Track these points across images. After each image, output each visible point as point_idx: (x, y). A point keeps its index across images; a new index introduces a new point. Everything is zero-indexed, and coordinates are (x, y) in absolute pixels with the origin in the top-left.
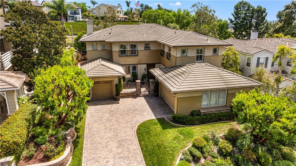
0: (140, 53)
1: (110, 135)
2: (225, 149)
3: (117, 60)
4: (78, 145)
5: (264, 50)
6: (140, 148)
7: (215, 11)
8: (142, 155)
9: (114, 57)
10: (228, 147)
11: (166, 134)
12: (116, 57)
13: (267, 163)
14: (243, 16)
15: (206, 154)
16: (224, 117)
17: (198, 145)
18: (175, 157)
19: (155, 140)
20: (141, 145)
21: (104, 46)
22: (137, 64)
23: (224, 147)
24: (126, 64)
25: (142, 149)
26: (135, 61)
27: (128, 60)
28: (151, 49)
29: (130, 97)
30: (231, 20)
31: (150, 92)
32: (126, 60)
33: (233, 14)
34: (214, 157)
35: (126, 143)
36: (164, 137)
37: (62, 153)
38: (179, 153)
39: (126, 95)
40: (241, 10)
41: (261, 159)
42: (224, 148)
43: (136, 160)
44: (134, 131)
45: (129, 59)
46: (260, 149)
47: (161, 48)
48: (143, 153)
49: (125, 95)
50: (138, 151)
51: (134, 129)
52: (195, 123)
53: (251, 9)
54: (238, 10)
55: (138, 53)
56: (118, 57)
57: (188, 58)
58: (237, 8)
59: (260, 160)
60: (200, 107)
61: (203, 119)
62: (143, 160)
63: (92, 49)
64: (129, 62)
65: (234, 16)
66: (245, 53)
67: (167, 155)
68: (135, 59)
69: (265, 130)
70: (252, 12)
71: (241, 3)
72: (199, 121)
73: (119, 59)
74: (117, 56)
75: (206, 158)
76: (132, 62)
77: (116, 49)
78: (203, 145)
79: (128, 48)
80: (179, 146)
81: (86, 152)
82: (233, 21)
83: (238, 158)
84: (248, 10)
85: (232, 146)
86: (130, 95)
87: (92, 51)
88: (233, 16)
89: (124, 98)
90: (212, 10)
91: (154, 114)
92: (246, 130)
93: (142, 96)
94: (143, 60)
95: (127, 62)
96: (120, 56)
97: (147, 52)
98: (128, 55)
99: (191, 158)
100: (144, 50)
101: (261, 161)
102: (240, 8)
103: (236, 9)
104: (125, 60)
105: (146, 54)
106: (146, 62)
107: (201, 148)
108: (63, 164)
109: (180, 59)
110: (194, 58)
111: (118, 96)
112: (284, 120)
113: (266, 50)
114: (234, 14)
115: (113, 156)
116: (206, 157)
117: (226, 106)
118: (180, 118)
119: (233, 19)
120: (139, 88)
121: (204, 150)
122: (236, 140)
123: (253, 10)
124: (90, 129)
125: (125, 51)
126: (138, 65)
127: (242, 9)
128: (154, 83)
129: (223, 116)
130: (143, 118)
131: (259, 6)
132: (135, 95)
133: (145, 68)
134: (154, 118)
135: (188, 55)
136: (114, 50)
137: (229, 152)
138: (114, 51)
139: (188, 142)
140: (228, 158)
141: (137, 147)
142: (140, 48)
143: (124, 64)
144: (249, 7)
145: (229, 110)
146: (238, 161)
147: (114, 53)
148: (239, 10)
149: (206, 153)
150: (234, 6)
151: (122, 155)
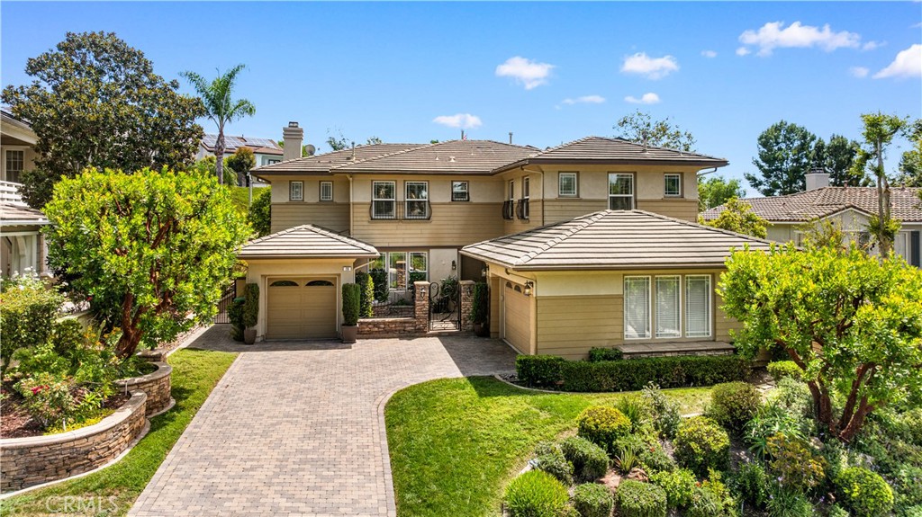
0: (437, 212)
1: (291, 410)
2: (699, 440)
3: (363, 232)
4: (166, 424)
5: (847, 208)
6: (385, 443)
7: (692, 135)
8: (387, 460)
9: (355, 223)
10: (708, 433)
11: (487, 408)
12: (359, 223)
13: (872, 500)
14: (788, 165)
15: (627, 460)
16: (707, 371)
17: (597, 427)
18: (511, 467)
19: (444, 422)
20: (390, 434)
21: (326, 190)
22: (428, 248)
23: (696, 435)
24: (391, 245)
25: (392, 445)
26: (419, 236)
27: (398, 232)
28: (473, 199)
29: (390, 334)
30: (752, 179)
31: (462, 322)
32: (393, 232)
33: (757, 162)
34: (656, 467)
35: (339, 430)
36: (478, 414)
37: (92, 420)
38: (524, 458)
39: (379, 328)
40: (780, 149)
41: (850, 488)
42: (695, 440)
43: (361, 470)
44: (377, 403)
45: (403, 231)
46: (844, 458)
47: (503, 195)
48: (391, 455)
49: (376, 329)
50: (378, 449)
51: (379, 400)
52: (598, 382)
53: (813, 144)
54: (770, 150)
55: (431, 212)
56: (366, 223)
57: (583, 204)
58: (765, 141)
59: (847, 491)
60: (619, 336)
61: (628, 370)
62: (389, 470)
63: (287, 200)
64: (401, 240)
65: (761, 167)
66: (786, 220)
67: (481, 459)
68: (419, 232)
69: (838, 352)
70: (818, 155)
71: (777, 129)
72: (612, 376)
73: (371, 228)
74: (364, 219)
75: (628, 472)
76: (411, 240)
77: (361, 195)
78: (615, 426)
79: (400, 195)
80: (529, 437)
81: (189, 441)
82: (761, 183)
83: (753, 477)
84: (803, 147)
85: (726, 435)
86: (391, 331)
87: (287, 204)
88: (757, 168)
89: (373, 338)
90: (682, 133)
91: (460, 368)
92: (788, 402)
93: (433, 335)
94: (446, 235)
95: (396, 240)
96: (372, 219)
97: (459, 209)
98: (400, 216)
99: (567, 467)
100: (449, 204)
101: (850, 495)
102: (778, 143)
103: (764, 145)
104: (388, 232)
105: (455, 214)
106: (455, 240)
107: (607, 435)
108: (87, 452)
109: (557, 208)
110: (604, 204)
111: (351, 325)
112: (895, 299)
113: (855, 207)
114: (760, 160)
115: (281, 457)
116: (628, 467)
117: (714, 341)
118: (545, 367)
119: (760, 176)
120: (424, 305)
121: (620, 442)
122: (745, 421)
123: (820, 148)
124: (225, 395)
125: (389, 204)
126: (431, 250)
127: (783, 146)
128: (475, 290)
129: (703, 367)
130: (421, 377)
131: (838, 137)
132: (409, 332)
133: (454, 262)
134: (461, 375)
135: (583, 196)
136: (356, 201)
137: (714, 452)
138: (353, 204)
139: (565, 430)
140: (715, 474)
141: (377, 440)
142: (437, 195)
143: (386, 245)
144: (804, 137)
145: (724, 350)
146: (755, 489)
147: (355, 210)
148: (776, 148)
149: (627, 453)
150: (758, 136)
151: (315, 457)
